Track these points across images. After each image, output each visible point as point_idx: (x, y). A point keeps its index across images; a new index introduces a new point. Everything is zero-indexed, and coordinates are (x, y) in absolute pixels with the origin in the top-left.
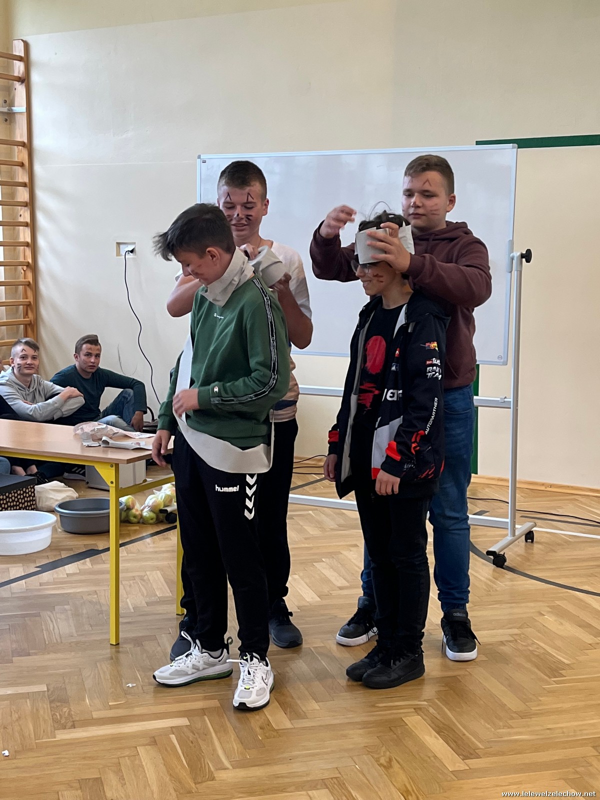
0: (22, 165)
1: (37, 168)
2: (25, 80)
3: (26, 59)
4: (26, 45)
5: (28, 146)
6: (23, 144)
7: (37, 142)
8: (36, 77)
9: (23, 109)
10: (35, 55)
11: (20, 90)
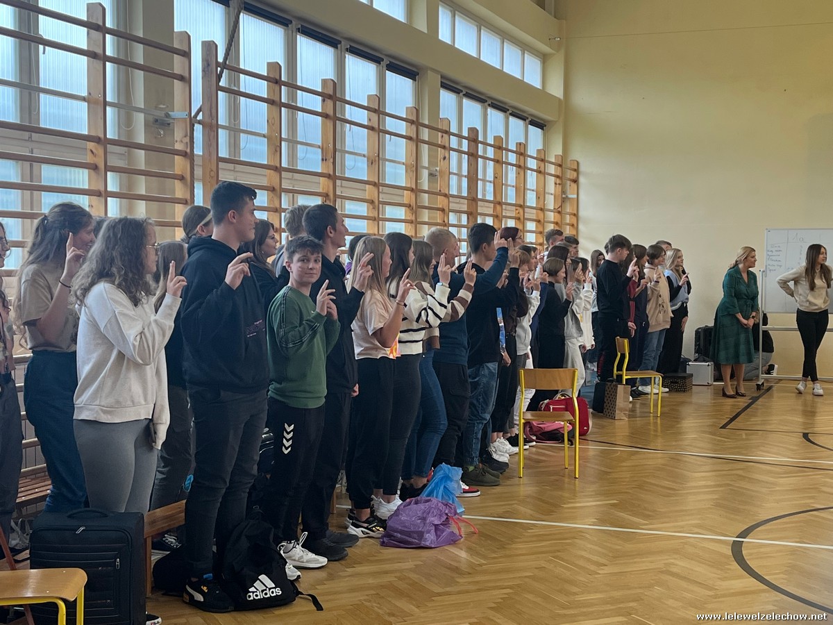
0: (573, 225)
1: (581, 227)
2: (575, 181)
3: (577, 170)
4: (578, 163)
5: (576, 215)
6: (574, 215)
7: (582, 213)
8: (582, 180)
9: (575, 196)
10: (582, 169)
11: (574, 186)
